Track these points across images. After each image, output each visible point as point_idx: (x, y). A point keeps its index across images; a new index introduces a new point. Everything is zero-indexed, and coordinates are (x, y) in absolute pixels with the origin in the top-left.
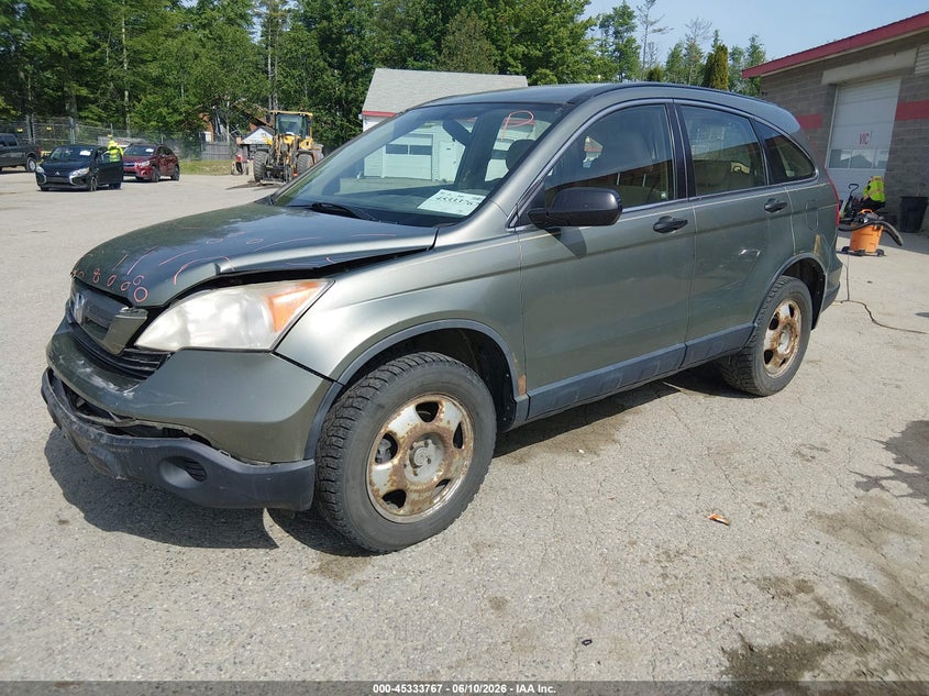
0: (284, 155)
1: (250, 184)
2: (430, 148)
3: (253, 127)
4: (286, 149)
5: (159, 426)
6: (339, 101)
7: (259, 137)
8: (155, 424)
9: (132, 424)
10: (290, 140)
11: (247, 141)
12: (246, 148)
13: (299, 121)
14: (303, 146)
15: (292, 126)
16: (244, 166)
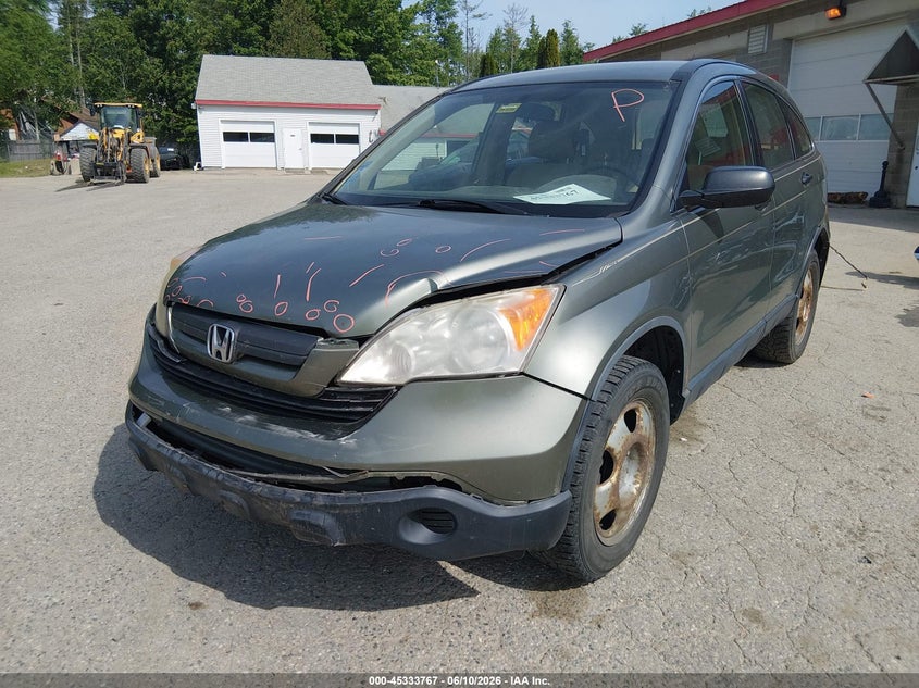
0: (115, 150)
1: (79, 184)
2: (273, 134)
3: (65, 122)
4: (116, 143)
5: (400, 476)
6: (162, 92)
7: (81, 132)
8: (395, 474)
9: (361, 477)
10: (119, 134)
11: (66, 138)
12: (65, 145)
13: (126, 113)
14: (135, 140)
15: (119, 119)
16: (65, 165)
